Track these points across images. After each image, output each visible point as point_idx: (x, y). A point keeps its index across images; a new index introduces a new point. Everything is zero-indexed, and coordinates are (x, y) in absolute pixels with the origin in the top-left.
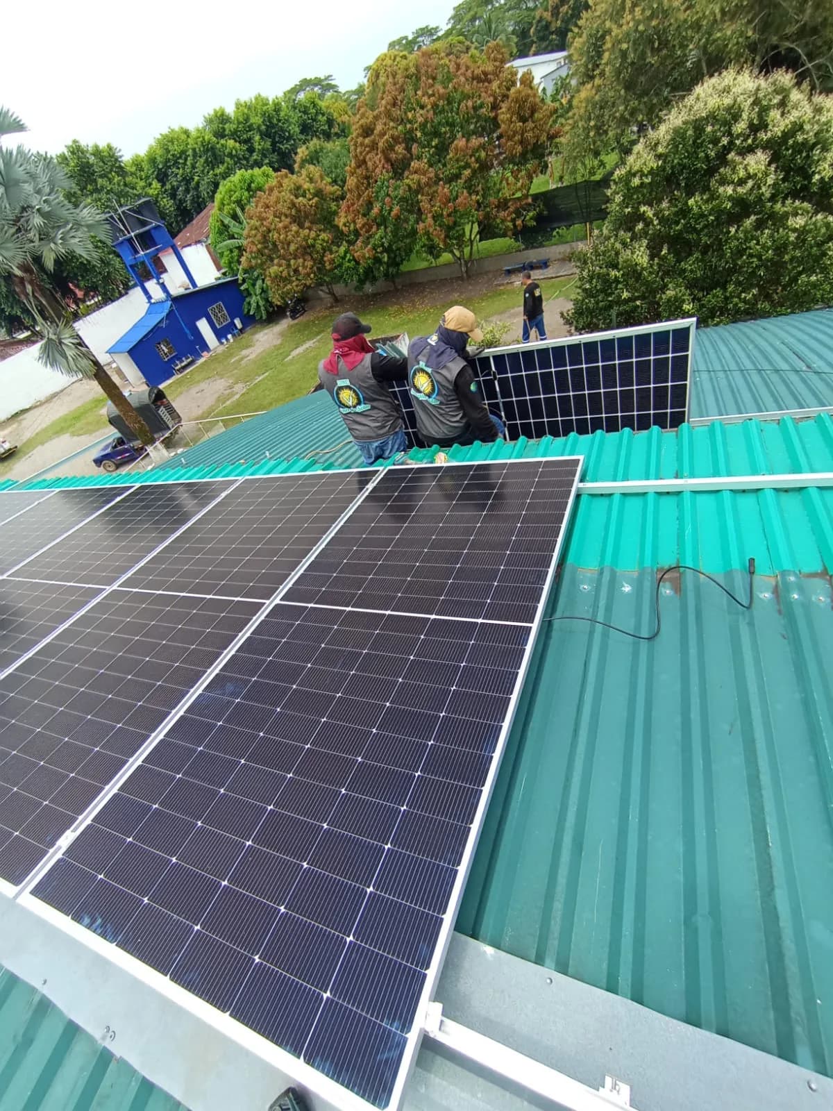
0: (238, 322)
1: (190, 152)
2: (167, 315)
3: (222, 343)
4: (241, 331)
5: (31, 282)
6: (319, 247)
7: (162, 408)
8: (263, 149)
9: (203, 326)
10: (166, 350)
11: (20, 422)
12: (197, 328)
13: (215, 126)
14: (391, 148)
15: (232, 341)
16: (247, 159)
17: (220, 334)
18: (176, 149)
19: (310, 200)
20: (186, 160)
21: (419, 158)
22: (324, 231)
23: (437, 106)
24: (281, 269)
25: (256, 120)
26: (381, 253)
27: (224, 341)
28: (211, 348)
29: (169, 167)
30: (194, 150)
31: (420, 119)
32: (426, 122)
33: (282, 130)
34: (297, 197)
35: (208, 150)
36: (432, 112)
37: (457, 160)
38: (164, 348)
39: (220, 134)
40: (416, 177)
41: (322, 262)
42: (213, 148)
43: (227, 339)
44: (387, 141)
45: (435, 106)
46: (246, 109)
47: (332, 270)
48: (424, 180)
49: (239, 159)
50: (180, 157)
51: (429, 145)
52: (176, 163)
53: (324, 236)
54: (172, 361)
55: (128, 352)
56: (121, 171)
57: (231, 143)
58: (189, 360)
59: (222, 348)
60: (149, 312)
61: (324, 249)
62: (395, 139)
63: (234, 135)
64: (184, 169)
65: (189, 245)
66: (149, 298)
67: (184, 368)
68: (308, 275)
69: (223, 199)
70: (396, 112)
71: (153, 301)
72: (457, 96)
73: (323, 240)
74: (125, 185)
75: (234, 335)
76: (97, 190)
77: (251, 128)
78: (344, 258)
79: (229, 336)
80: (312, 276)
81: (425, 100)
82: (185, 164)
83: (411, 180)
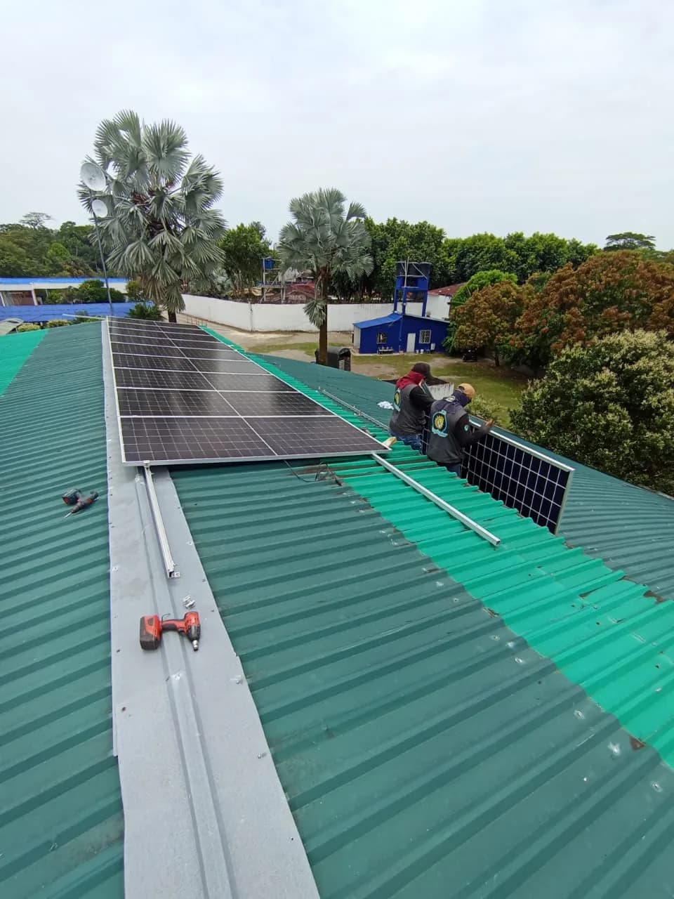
0: (433, 346)
1: (485, 249)
2: (396, 322)
3: (415, 352)
4: (432, 352)
5: (323, 276)
6: (497, 328)
7: (343, 361)
8: (532, 264)
9: (411, 338)
10: (381, 338)
11: (294, 335)
12: (407, 336)
13: (510, 242)
14: (567, 294)
15: (422, 353)
16: (517, 266)
17: (418, 346)
18: (479, 244)
19: (510, 301)
20: (481, 252)
21: (580, 307)
22: (507, 322)
23: (609, 284)
24: (468, 329)
25: (540, 247)
26: (528, 349)
27: (418, 351)
28: (408, 350)
29: (469, 252)
30: (489, 248)
31: (593, 287)
32: (597, 289)
33: (554, 258)
34: (503, 297)
35: (496, 252)
36: (603, 286)
37: (605, 320)
38: (381, 337)
39: (510, 246)
40: (569, 316)
41: (494, 337)
42: (500, 252)
43: (420, 352)
44: (566, 290)
45: (608, 283)
46: (538, 239)
47: (496, 344)
48: (574, 320)
49: (512, 263)
50: (478, 250)
51: (591, 303)
52: (475, 251)
53: (505, 324)
54: (380, 346)
55: (362, 329)
56: (439, 244)
57: (513, 253)
58: (390, 350)
59: (413, 354)
60: (390, 316)
61: (500, 331)
62: (573, 291)
63: (519, 251)
64: (476, 256)
65: (443, 295)
66: (395, 309)
67: (384, 352)
68: (480, 340)
69: (473, 280)
70: (583, 277)
71: (396, 312)
72: (627, 284)
73: (503, 326)
74: (436, 251)
75: (425, 351)
76: (418, 248)
77: (533, 250)
78: (508, 341)
79: (422, 350)
80: (482, 342)
81: (603, 278)
82: (479, 254)
83: (567, 316)
